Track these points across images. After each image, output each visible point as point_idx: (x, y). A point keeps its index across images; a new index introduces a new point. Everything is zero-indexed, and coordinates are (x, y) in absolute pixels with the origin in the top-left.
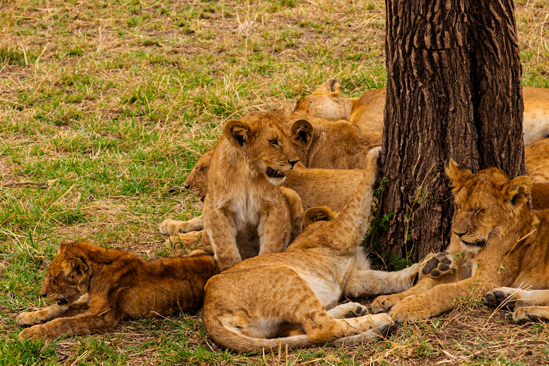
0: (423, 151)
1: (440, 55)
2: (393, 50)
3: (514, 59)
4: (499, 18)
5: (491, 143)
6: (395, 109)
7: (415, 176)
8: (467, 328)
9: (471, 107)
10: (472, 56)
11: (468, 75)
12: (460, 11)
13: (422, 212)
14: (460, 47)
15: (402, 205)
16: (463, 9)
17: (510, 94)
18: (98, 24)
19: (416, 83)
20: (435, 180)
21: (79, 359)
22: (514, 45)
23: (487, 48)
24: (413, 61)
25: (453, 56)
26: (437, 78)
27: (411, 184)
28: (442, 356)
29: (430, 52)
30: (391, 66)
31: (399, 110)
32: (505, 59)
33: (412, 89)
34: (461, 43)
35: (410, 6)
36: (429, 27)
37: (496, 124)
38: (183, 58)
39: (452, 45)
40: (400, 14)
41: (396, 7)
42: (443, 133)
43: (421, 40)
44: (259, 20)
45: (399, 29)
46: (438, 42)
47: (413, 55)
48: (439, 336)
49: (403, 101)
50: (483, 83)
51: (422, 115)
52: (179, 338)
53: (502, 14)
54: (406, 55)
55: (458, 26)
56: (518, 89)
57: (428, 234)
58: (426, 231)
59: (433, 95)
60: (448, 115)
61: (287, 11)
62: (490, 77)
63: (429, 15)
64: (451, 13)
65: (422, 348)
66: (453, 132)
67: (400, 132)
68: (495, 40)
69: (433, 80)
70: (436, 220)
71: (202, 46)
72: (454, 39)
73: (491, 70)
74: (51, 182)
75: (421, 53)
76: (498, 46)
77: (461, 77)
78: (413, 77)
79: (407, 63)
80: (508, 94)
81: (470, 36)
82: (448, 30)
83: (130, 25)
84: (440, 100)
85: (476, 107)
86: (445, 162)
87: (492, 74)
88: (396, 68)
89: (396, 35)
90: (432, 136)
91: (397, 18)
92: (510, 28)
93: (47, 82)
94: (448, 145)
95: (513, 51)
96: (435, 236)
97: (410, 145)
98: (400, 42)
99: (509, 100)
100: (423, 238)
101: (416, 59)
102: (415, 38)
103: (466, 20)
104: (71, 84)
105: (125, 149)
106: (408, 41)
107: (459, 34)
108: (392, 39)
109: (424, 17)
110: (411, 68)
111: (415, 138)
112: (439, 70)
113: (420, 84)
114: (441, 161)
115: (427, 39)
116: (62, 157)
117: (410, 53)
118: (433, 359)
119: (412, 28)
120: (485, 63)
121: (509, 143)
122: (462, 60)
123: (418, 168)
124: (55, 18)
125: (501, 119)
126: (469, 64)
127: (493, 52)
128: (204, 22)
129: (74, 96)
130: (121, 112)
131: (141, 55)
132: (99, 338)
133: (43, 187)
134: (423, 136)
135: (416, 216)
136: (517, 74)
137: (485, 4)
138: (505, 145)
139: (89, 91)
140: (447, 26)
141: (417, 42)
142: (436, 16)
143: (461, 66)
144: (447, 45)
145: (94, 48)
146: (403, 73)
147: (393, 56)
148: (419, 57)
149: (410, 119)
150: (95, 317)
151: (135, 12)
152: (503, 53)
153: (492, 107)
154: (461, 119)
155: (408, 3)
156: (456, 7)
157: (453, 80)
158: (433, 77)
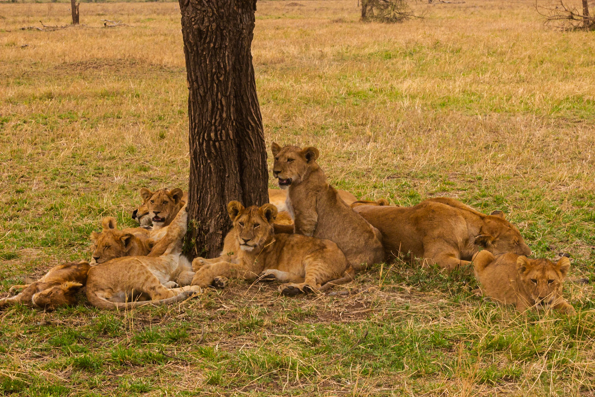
0: (211, 200)
1: (220, 144)
2: (193, 143)
3: (263, 148)
4: (253, 124)
5: (250, 196)
6: (195, 177)
7: (207, 214)
8: (236, 295)
9: (238, 174)
10: (238, 146)
11: (236, 157)
12: (231, 119)
13: (211, 234)
14: (231, 140)
15: (199, 232)
16: (233, 118)
17: (261, 168)
18: (34, 179)
19: (206, 160)
20: (218, 216)
21: (8, 313)
22: (262, 141)
23: (247, 141)
24: (204, 147)
25: (227, 145)
26: (218, 157)
27: (204, 219)
28: (222, 307)
29: (214, 142)
30: (192, 152)
31: (197, 177)
32: (257, 148)
33: (204, 164)
34: (231, 137)
35: (202, 117)
36: (213, 127)
37: (252, 185)
39: (227, 138)
40: (197, 121)
41: (194, 118)
42: (223, 190)
43: (209, 135)
44: (126, 177)
45: (196, 130)
46: (219, 137)
47: (204, 145)
49: (200, 171)
50: (245, 161)
51: (210, 179)
53: (255, 122)
54: (201, 145)
55: (230, 128)
56: (265, 165)
57: (215, 248)
58: (213, 246)
59: (216, 167)
60: (225, 179)
61: (143, 173)
62: (249, 158)
63: (213, 121)
64: (226, 120)
65: (210, 303)
66: (228, 188)
67: (198, 189)
68: (251, 137)
69: (216, 159)
70: (219, 240)
71: (93, 188)
72: (228, 135)
73: (249, 154)
75: (209, 143)
76: (253, 140)
77: (232, 157)
78: (205, 157)
79: (201, 150)
80: (259, 168)
81: (237, 134)
82: (224, 130)
83: (52, 180)
84: (220, 170)
85: (241, 175)
86: (224, 206)
87: (250, 156)
88: (195, 153)
89: (195, 134)
90: (216, 190)
91: (195, 125)
92: (260, 130)
94: (225, 196)
95: (262, 144)
96: (219, 248)
97: (203, 197)
98: (197, 138)
99: (260, 171)
100: (212, 250)
101: (206, 147)
102: (206, 135)
103: (234, 124)
104: (16, 203)
106: (201, 137)
107: (230, 132)
108: (193, 136)
109: (210, 122)
110: (204, 152)
111: (207, 193)
112: (219, 153)
113: (209, 161)
114: (221, 205)
115: (212, 135)
117: (203, 144)
118: (216, 308)
119: (204, 129)
120: (246, 149)
121: (260, 196)
122: (233, 148)
123: (208, 209)
126: (237, 151)
127: (250, 143)
128: (95, 178)
130: (44, 214)
131: (58, 191)
134: (211, 191)
135: (207, 237)
136: (264, 157)
137: (246, 116)
138: (258, 197)
139: (26, 206)
140: (223, 128)
141: (207, 136)
142: (217, 122)
143: (232, 151)
144: (224, 138)
145: (31, 189)
146: (199, 155)
147: (193, 146)
148: (208, 146)
149: (203, 182)
151: (56, 174)
152: (256, 145)
153: (250, 176)
154: (232, 182)
155: (202, 115)
156: (229, 117)
157: (227, 159)
158: (216, 157)
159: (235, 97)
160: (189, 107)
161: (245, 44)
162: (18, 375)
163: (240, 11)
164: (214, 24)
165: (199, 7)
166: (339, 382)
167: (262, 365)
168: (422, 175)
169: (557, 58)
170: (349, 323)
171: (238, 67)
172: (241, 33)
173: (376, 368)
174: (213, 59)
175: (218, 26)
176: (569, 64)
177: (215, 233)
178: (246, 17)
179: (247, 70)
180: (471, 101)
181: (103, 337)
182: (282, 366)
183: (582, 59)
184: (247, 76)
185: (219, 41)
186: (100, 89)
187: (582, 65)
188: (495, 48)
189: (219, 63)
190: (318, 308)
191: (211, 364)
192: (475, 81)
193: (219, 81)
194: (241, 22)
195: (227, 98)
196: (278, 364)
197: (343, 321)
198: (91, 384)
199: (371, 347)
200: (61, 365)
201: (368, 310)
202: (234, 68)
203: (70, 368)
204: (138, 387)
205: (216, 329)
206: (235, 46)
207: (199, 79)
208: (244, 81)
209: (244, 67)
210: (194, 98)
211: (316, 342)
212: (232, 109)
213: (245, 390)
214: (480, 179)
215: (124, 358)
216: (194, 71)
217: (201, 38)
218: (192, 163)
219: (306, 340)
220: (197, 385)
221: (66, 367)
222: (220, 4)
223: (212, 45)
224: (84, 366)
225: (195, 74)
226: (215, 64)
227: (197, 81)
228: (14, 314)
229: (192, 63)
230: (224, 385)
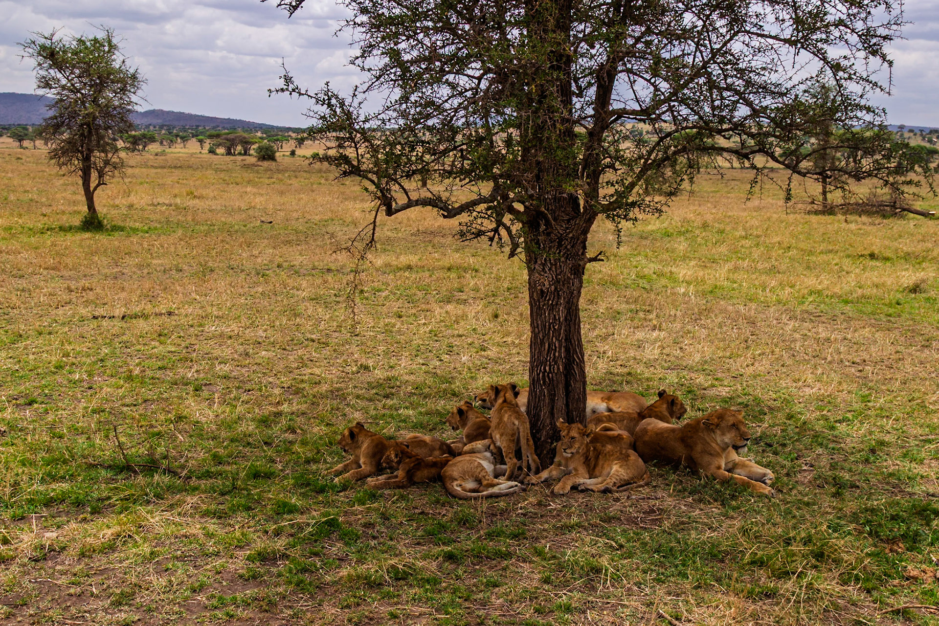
0: (544, 416)
1: (552, 375)
2: (532, 372)
3: (584, 378)
4: (578, 361)
5: (572, 413)
6: (532, 397)
9: (565, 398)
10: (566, 376)
11: (564, 384)
13: (542, 442)
14: (561, 373)
16: (563, 356)
18: (402, 355)
19: (542, 386)
20: (548, 429)
22: (584, 372)
23: (572, 373)
25: (558, 376)
26: (551, 385)
27: (538, 430)
28: (550, 505)
29: (548, 374)
30: (531, 379)
31: (534, 398)
32: (580, 378)
33: (540, 389)
34: (561, 371)
36: (548, 363)
37: (575, 406)
38: (438, 372)
39: (558, 371)
40: (536, 357)
41: (534, 354)
42: (553, 409)
43: (545, 368)
44: (471, 356)
45: (535, 364)
46: (552, 370)
47: (541, 375)
48: (548, 496)
49: (536, 394)
50: (570, 388)
51: (544, 401)
52: (436, 492)
53: (579, 359)
54: (538, 375)
55: (560, 364)
59: (549, 392)
60: (555, 401)
61: (483, 353)
62: (573, 386)
63: (548, 359)
64: (558, 358)
66: (557, 408)
67: (534, 406)
68: (576, 370)
69: (549, 386)
70: (548, 446)
71: (446, 366)
72: (558, 369)
73: (574, 383)
74: (381, 422)
75: (544, 374)
76: (577, 372)
77: (561, 385)
78: (541, 384)
79: (538, 378)
80: (580, 394)
81: (565, 368)
82: (556, 365)
83: (416, 356)
84: (552, 394)
85: (567, 398)
86: (553, 421)
88: (533, 380)
89: (534, 366)
90: (548, 410)
91: (535, 359)
92: (583, 365)
93: (380, 379)
94: (555, 414)
95: (583, 375)
97: (538, 413)
98: (536, 369)
99: (581, 396)
101: (542, 377)
102: (542, 368)
103: (564, 361)
104: (390, 380)
105: (413, 409)
106: (539, 369)
107: (561, 367)
108: (532, 368)
109: (546, 359)
110: (540, 380)
111: (541, 410)
112: (552, 382)
113: (544, 387)
115: (547, 368)
116: (387, 412)
118: (546, 506)
119: (541, 363)
120: (571, 379)
122: (562, 378)
123: (541, 423)
124: (384, 351)
125: (577, 404)
126: (565, 380)
127: (575, 375)
128: (447, 356)
129: (392, 385)
130: (411, 393)
131: (421, 369)
132: (401, 490)
133: (377, 424)
134: (544, 409)
135: (539, 444)
136: (585, 385)
137: (573, 354)
138: (579, 414)
139: (398, 383)
140: (556, 363)
142: (552, 359)
143: (561, 381)
144: (556, 371)
145: (400, 365)
146: (536, 382)
147: (532, 375)
148: (544, 376)
149: (538, 402)
150: (400, 481)
151: (418, 351)
152: (579, 376)
153: (573, 399)
154: (560, 403)
155: (540, 353)
156: (560, 355)
157: (557, 386)
158: (549, 384)
159: (565, 340)
160: (531, 345)
161: (575, 301)
162: (404, 566)
163: (572, 277)
164: (553, 287)
165: (543, 273)
166: (639, 588)
167: (582, 568)
168: (696, 369)
169: (802, 245)
170: (645, 528)
171: (569, 318)
172: (573, 293)
173: (667, 577)
174: (551, 312)
175: (556, 288)
176: (811, 251)
177: (545, 441)
178: (576, 281)
179: (575, 321)
180: (733, 289)
181: (462, 527)
182: (598, 570)
183: (821, 248)
184: (575, 324)
185: (556, 300)
186: (446, 262)
187: (822, 252)
188: (751, 231)
189: (555, 316)
190: (622, 512)
191: (544, 563)
192: (736, 269)
193: (555, 329)
194: (573, 285)
195: (560, 341)
196: (594, 568)
197: (642, 525)
198: (457, 576)
199: (664, 557)
200: (434, 556)
201: (659, 517)
202: (566, 318)
203: (441, 559)
204: (491, 582)
205: (546, 526)
206: (568, 302)
207: (540, 327)
208: (572, 329)
209: (573, 318)
210: (535, 340)
211: (621, 546)
212: (563, 350)
213: (569, 591)
214: (741, 375)
215: (480, 552)
216: (536, 320)
217: (542, 297)
218: (530, 386)
219: (614, 544)
220: (535, 583)
221: (437, 558)
222: (558, 272)
223: (551, 302)
224: (450, 557)
225: (537, 323)
226: (552, 316)
227: (538, 327)
228: (397, 500)
229: (535, 314)
230: (554, 584)
